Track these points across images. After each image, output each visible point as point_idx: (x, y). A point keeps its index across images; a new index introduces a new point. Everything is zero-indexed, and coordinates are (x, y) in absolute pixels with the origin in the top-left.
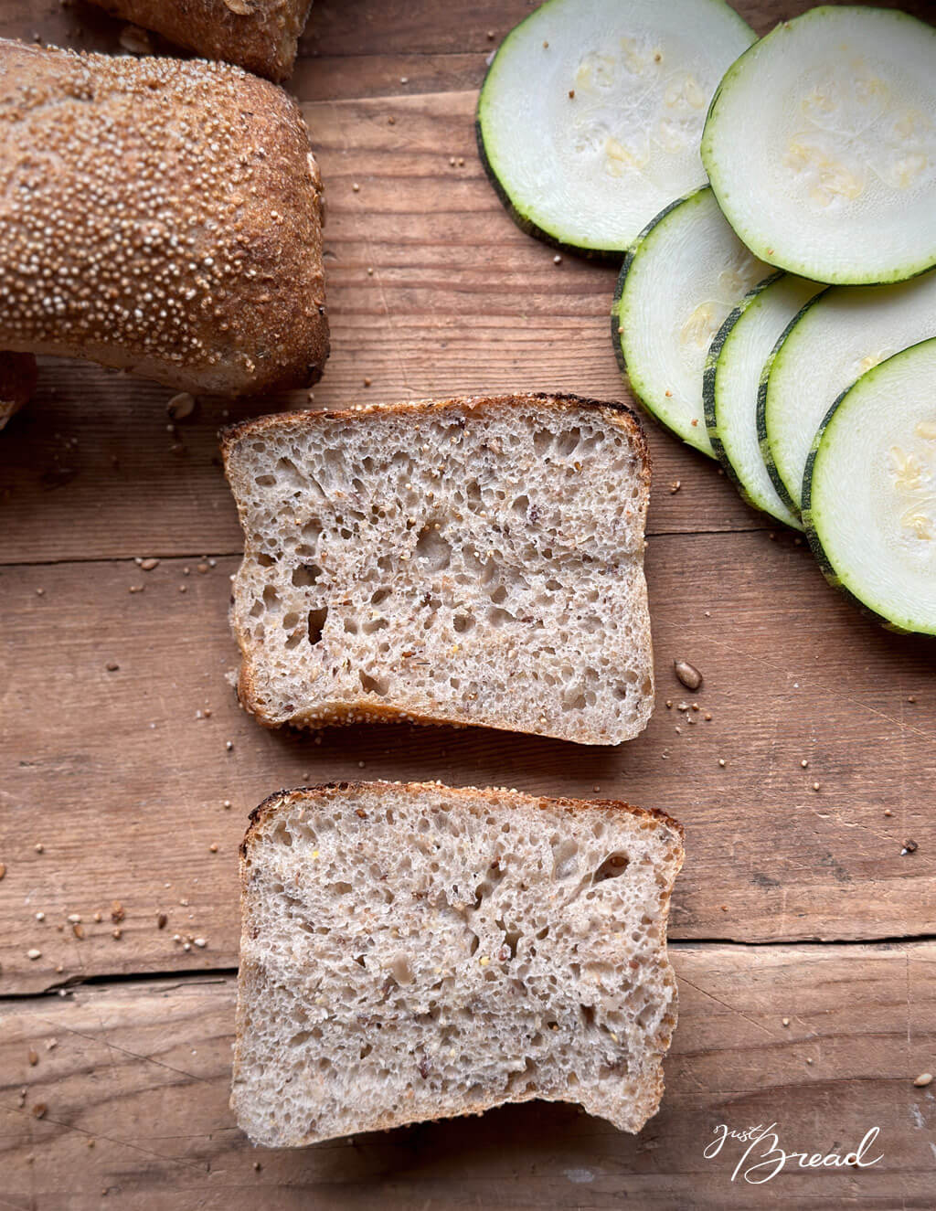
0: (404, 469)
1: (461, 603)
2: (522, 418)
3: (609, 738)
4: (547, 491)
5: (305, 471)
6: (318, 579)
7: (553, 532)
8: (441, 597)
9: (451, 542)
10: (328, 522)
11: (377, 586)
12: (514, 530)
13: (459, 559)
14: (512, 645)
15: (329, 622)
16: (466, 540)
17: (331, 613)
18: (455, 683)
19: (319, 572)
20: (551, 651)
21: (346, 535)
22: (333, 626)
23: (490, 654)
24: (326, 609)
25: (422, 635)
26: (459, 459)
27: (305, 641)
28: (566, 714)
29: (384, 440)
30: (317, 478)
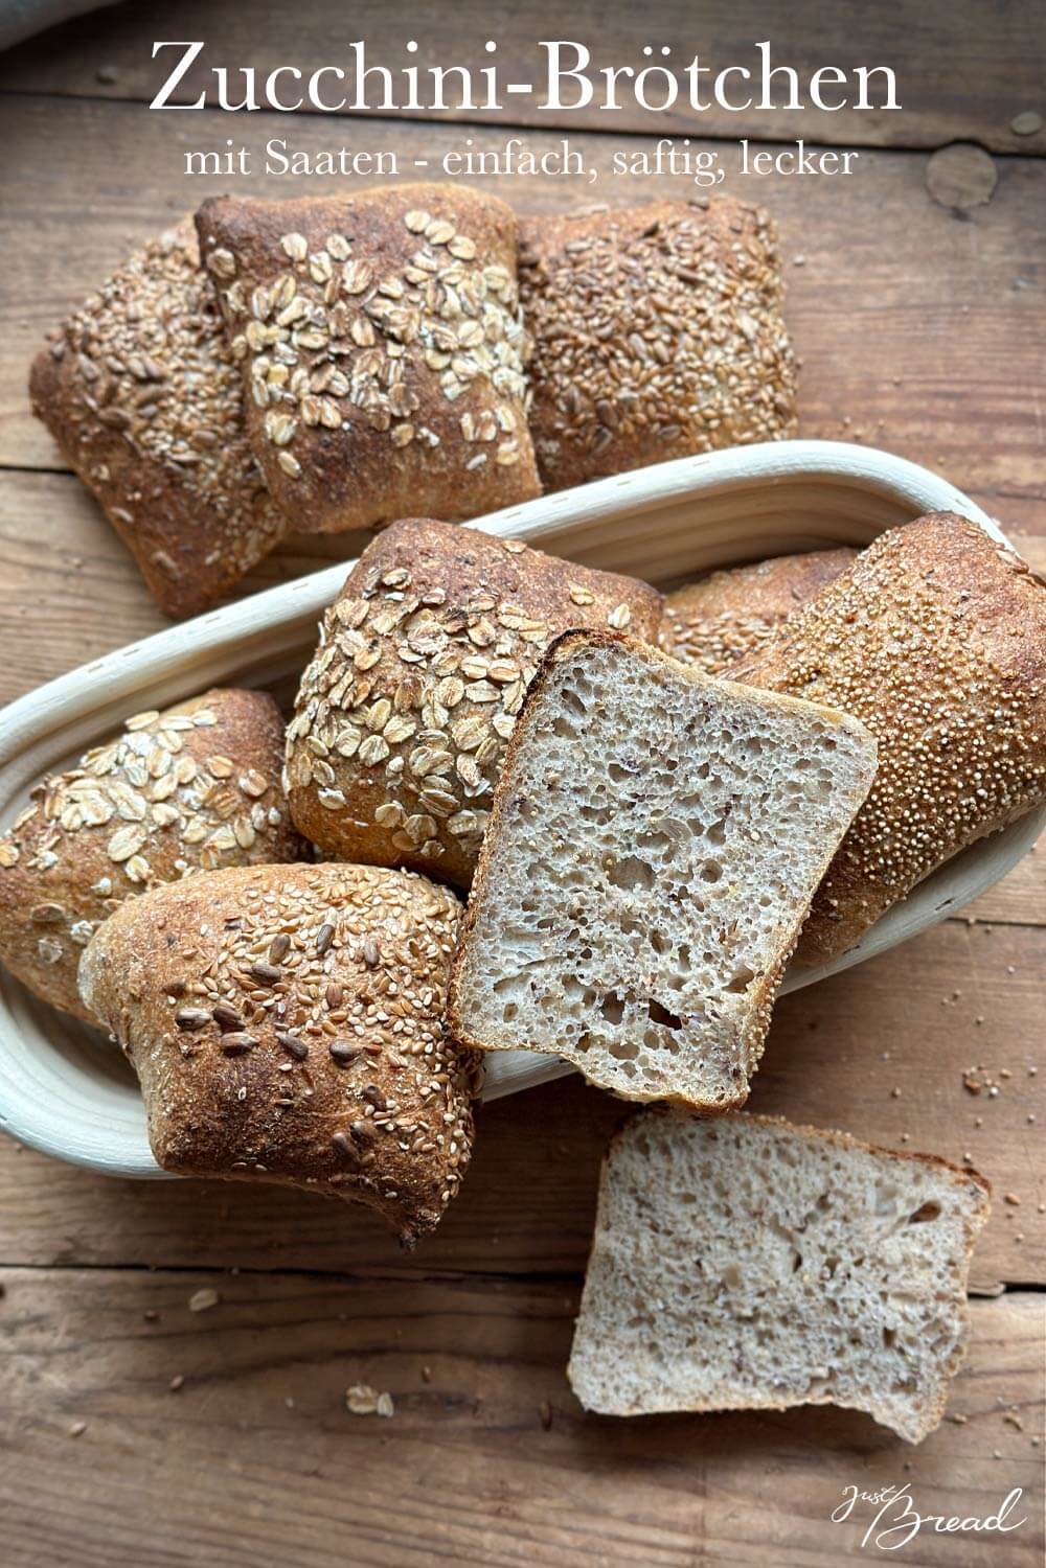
0: (545, 874)
1: (690, 867)
2: (535, 741)
3: (869, 771)
4: (612, 744)
5: (513, 971)
6: (620, 997)
7: (653, 752)
8: (677, 884)
9: (628, 854)
10: (568, 966)
11: (647, 943)
12: (639, 789)
13: (647, 853)
14: (747, 833)
15: (664, 1001)
16: (632, 840)
17: (657, 998)
18: (766, 902)
19: (614, 994)
20: (765, 796)
21: (587, 954)
22: (671, 1000)
23: (748, 857)
24: (651, 1001)
25: (708, 917)
26: (554, 815)
27: (676, 1034)
28: (832, 804)
29: (512, 882)
30: (524, 962)
